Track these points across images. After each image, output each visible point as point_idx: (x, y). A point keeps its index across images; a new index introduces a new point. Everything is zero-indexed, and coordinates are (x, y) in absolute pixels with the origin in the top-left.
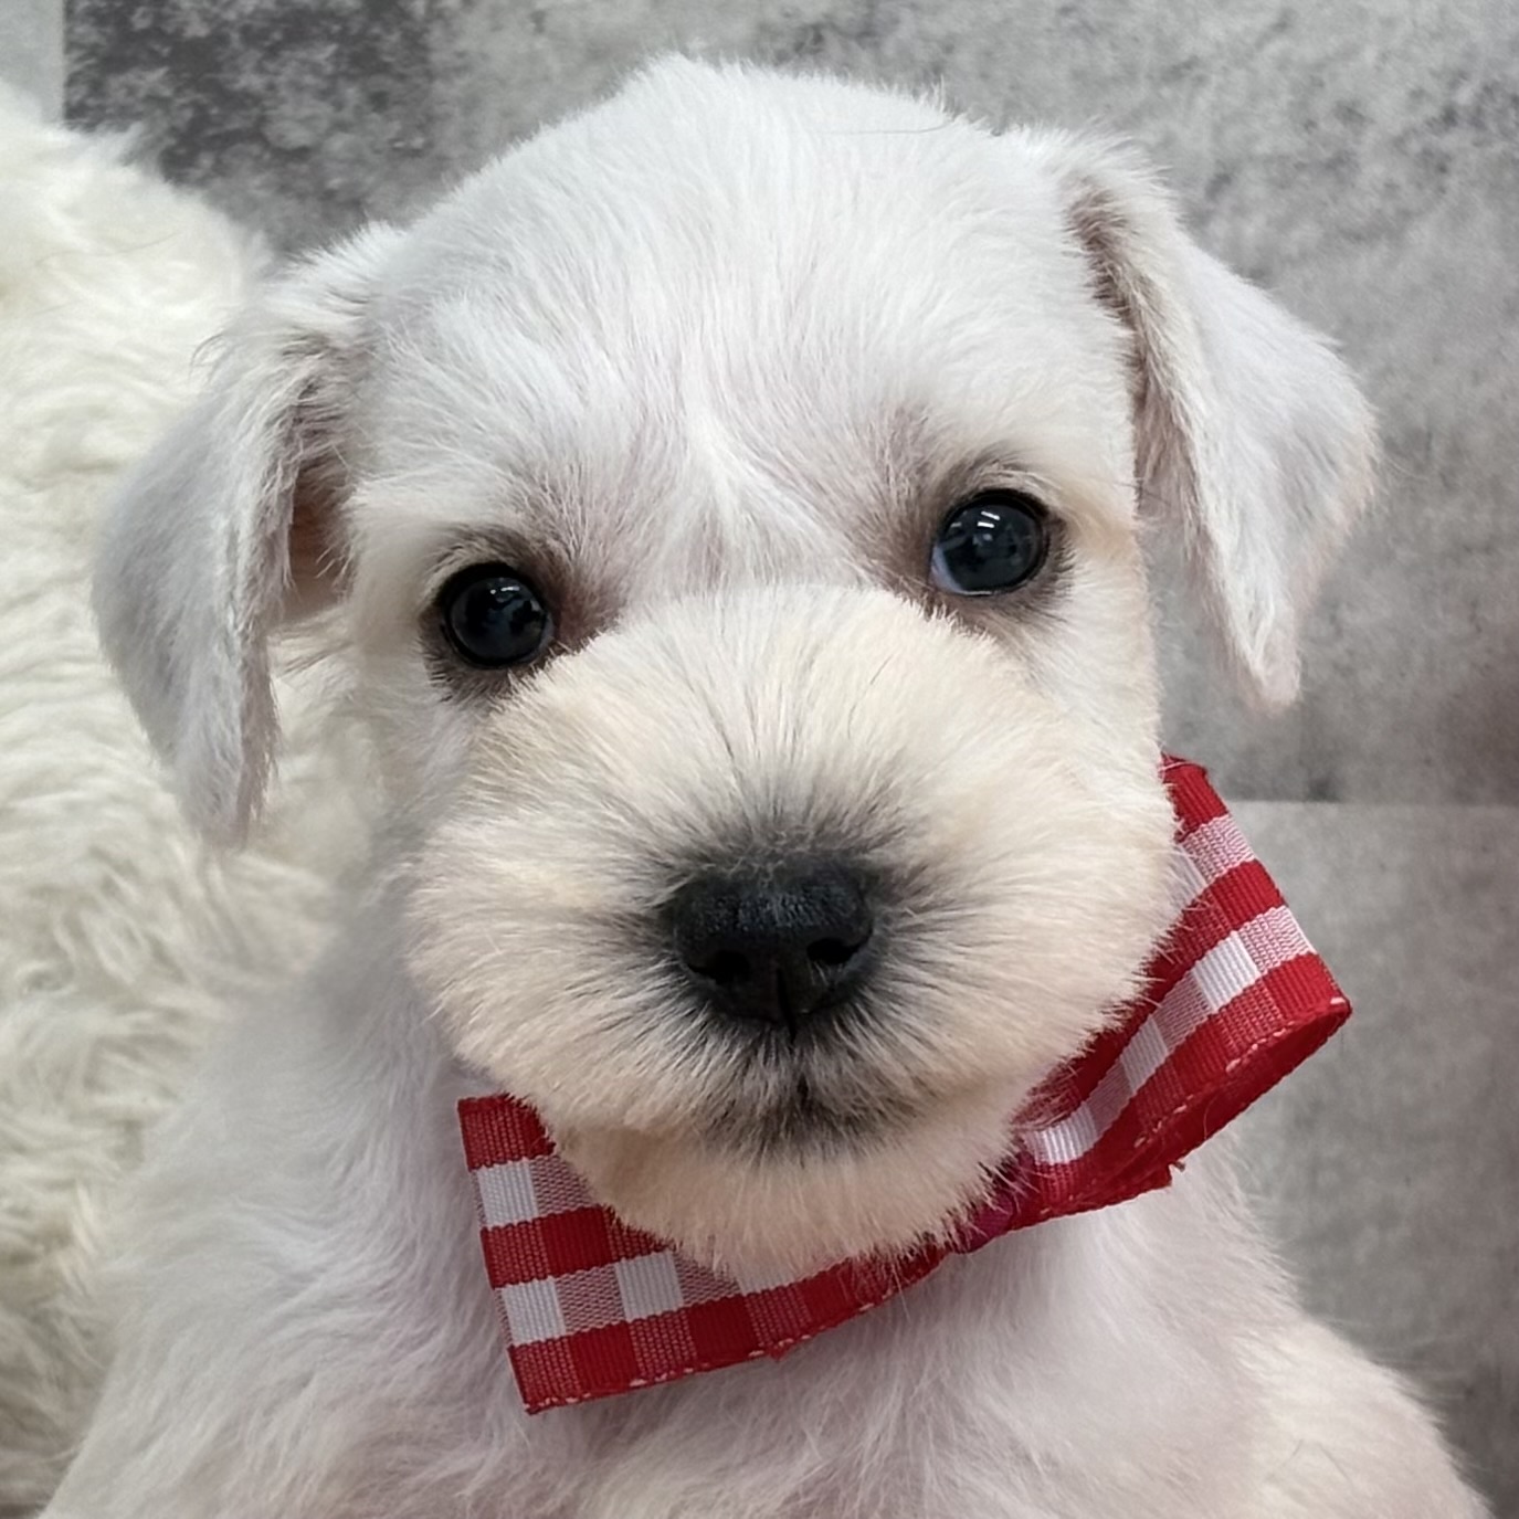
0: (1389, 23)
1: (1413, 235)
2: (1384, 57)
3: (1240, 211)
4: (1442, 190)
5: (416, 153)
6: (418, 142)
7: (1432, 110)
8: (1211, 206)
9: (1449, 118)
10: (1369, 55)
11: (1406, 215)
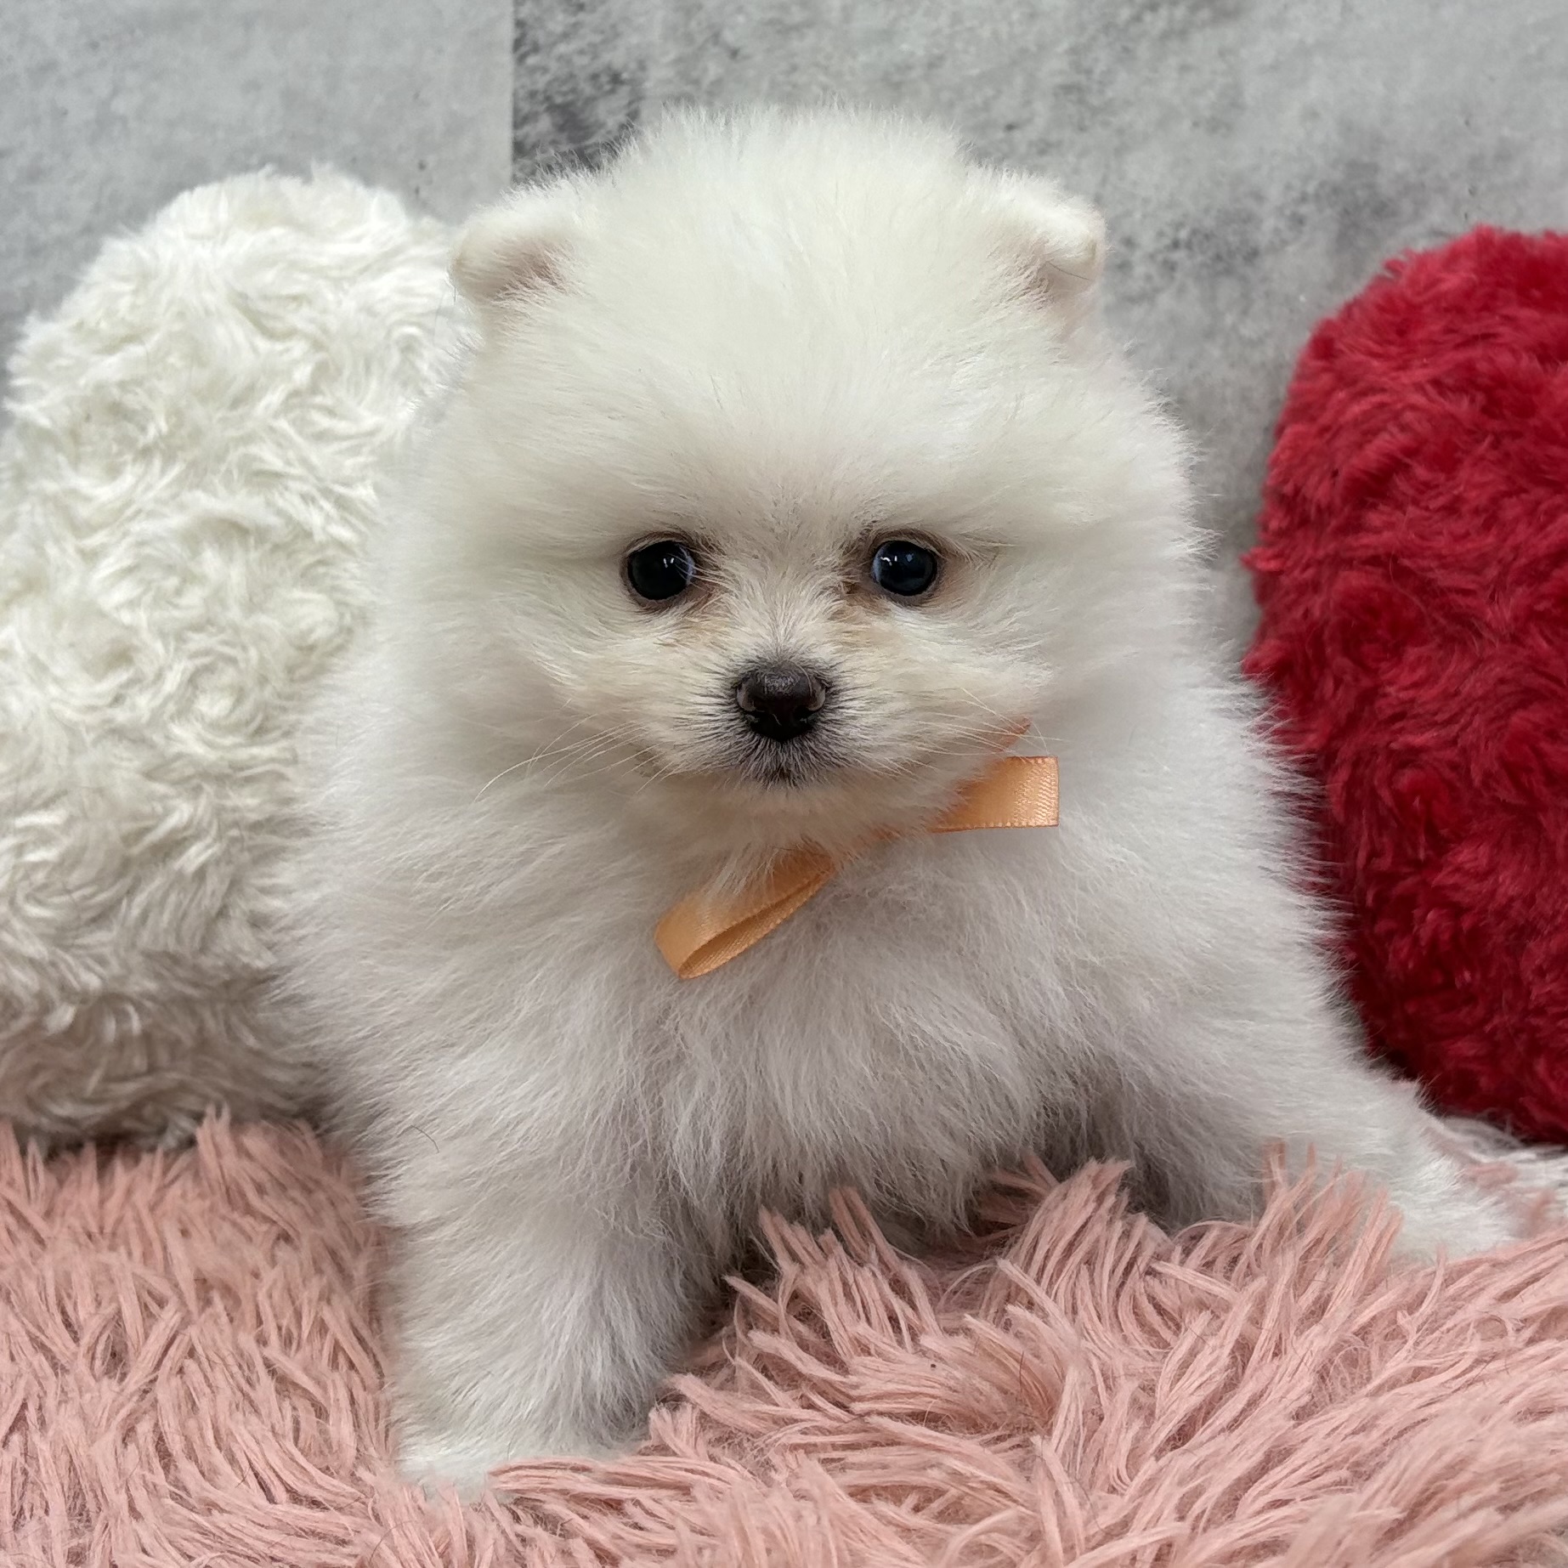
0: (1146, 201)
2: (1144, 216)
4: (1172, 278)
7: (1167, 241)
9: (1176, 245)
10: (1138, 216)
11: (1157, 290)
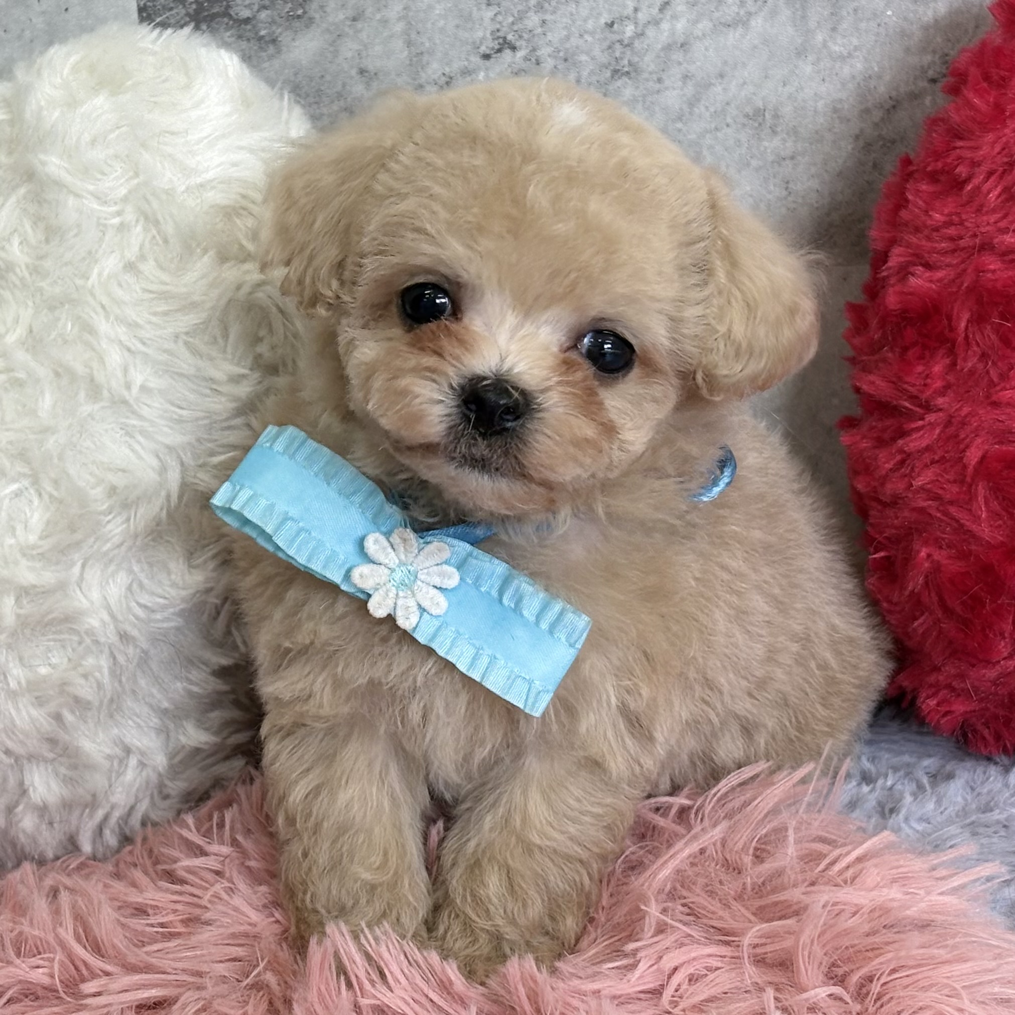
1: (753, 23)
3: (674, 17)
5: (299, 17)
6: (300, 12)
8: (661, 16)
